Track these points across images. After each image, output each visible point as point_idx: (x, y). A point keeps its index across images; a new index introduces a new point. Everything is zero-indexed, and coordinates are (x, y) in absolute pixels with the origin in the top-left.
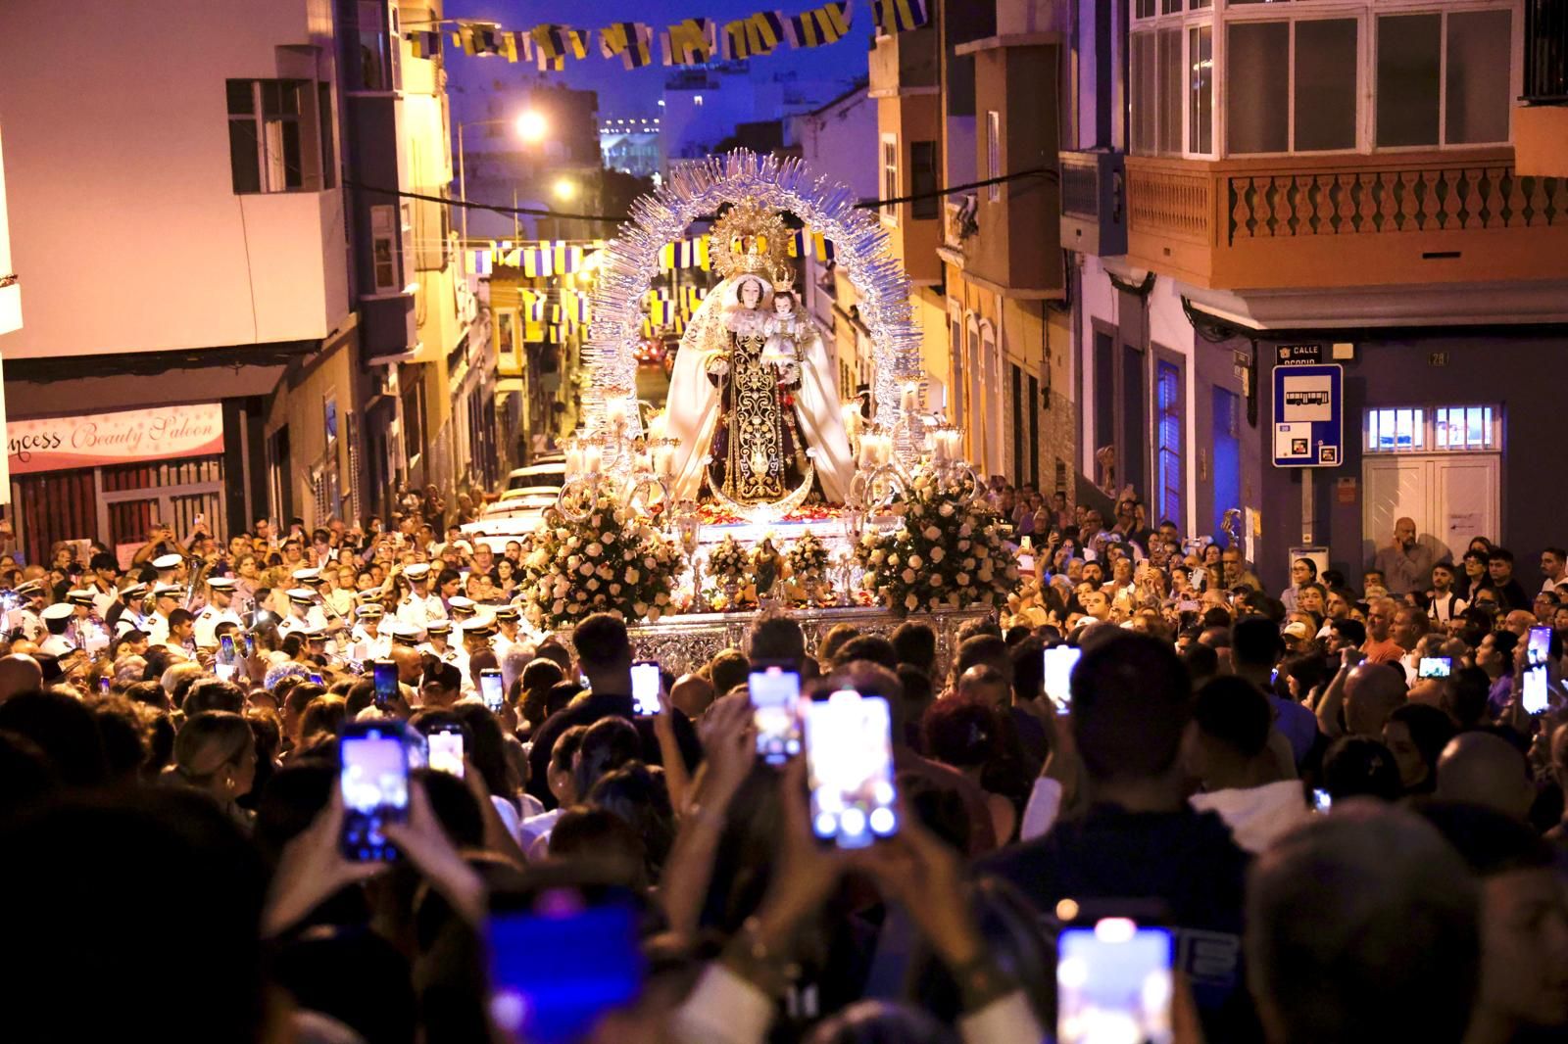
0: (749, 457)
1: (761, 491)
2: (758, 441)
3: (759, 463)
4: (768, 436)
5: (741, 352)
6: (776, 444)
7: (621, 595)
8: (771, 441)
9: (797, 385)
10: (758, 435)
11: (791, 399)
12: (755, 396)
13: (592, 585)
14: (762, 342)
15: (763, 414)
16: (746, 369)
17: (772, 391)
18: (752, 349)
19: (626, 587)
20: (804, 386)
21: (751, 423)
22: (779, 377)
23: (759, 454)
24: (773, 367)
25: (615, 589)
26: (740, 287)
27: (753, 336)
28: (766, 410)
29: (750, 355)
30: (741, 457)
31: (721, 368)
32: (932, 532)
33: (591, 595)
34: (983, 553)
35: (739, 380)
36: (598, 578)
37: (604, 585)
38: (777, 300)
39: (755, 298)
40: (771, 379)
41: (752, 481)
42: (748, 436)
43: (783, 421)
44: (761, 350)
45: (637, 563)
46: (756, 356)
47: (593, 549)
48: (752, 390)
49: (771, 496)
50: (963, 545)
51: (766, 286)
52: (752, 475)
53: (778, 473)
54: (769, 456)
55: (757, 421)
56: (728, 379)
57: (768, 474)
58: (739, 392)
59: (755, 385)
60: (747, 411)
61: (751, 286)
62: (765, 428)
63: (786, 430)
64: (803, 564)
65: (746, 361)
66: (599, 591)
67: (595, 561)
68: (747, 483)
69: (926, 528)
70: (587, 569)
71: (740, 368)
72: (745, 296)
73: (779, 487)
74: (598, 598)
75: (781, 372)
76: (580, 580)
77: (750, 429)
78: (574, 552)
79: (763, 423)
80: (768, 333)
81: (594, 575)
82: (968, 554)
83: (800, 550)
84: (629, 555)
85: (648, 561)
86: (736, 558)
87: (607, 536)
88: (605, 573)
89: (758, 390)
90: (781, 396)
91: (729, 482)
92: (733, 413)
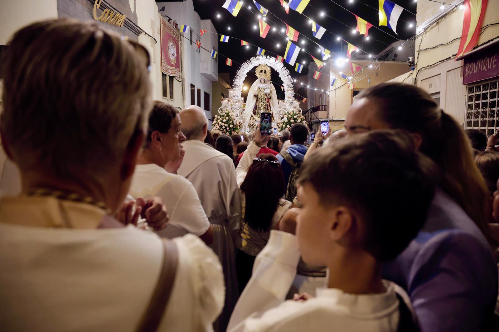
0: (260, 110)
4: (264, 107)
5: (260, 91)
7: (229, 129)
9: (270, 98)
10: (262, 106)
11: (269, 101)
12: (262, 99)
13: (224, 127)
17: (265, 99)
19: (230, 128)
23: (262, 110)
25: (228, 128)
28: (264, 102)
31: (256, 94)
33: (223, 129)
35: (259, 96)
36: (225, 126)
37: (226, 127)
38: (268, 82)
40: (265, 97)
42: (260, 106)
43: (267, 105)
44: (264, 91)
45: (233, 124)
47: (224, 121)
51: (266, 80)
54: (264, 110)
58: (259, 98)
60: (261, 102)
62: (264, 105)
63: (267, 106)
66: (225, 129)
67: (225, 123)
70: (223, 124)
74: (225, 130)
75: (268, 95)
76: (221, 126)
77: (261, 105)
78: (221, 121)
79: (263, 104)
80: (265, 88)
81: (224, 126)
84: (231, 122)
85: (235, 123)
86: (253, 124)
87: (227, 118)
88: (226, 125)
89: (263, 98)
90: (267, 100)
91: (256, 115)
92: (258, 102)
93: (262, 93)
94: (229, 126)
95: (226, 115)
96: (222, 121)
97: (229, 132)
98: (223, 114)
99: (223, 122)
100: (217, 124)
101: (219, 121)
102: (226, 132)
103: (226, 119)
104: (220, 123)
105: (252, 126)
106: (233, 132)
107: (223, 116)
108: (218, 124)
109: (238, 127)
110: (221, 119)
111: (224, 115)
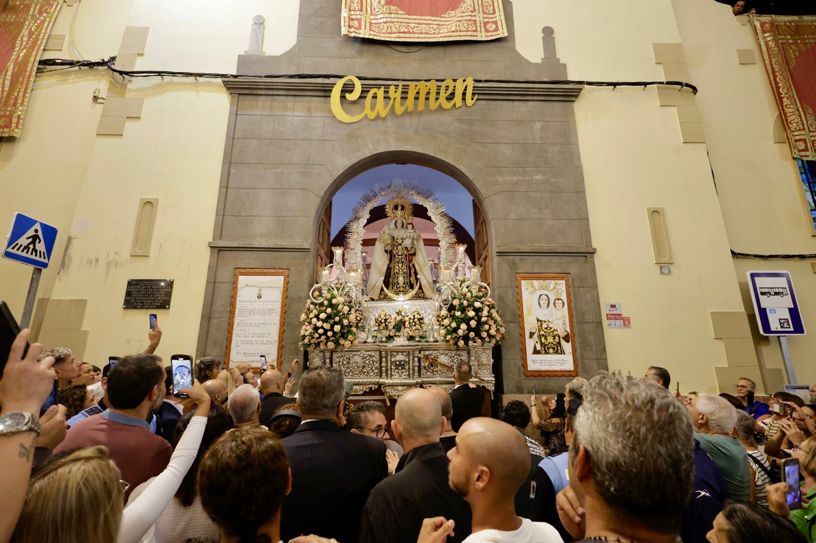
0: (398, 278)
1: (401, 290)
2: (401, 273)
3: (401, 280)
4: (404, 270)
5: (396, 243)
6: (407, 274)
7: (332, 336)
8: (405, 273)
9: (414, 254)
10: (401, 270)
11: (412, 258)
12: (400, 257)
13: (321, 331)
14: (403, 239)
15: (403, 263)
16: (397, 249)
17: (406, 256)
18: (400, 242)
19: (335, 333)
20: (417, 254)
21: (398, 266)
22: (408, 251)
23: (401, 277)
24: (406, 248)
25: (330, 334)
26: (396, 222)
27: (400, 237)
28: (403, 262)
29: (399, 244)
30: (395, 278)
31: (389, 248)
32: (471, 314)
33: (320, 335)
34: (491, 322)
35: (394, 252)
36: (324, 329)
37: (326, 331)
38: (408, 226)
39: (401, 224)
40: (405, 252)
41: (398, 286)
42: (397, 271)
43: (409, 266)
44: (402, 242)
45: (340, 323)
46: (401, 244)
47: (323, 316)
48: (399, 255)
49: (404, 291)
50: (484, 319)
51: (405, 221)
52: (399, 284)
53: (407, 283)
54: (404, 278)
55: (400, 265)
56: (391, 252)
57: (404, 284)
58: (395, 256)
59: (400, 253)
60: (397, 262)
61: (399, 221)
62: (403, 268)
63: (410, 268)
64: (414, 324)
65: (397, 246)
66: (323, 335)
67: (324, 321)
68: (397, 287)
69: (468, 311)
70: (319, 324)
71: (395, 248)
72: (397, 224)
73: (407, 288)
74: (323, 337)
75: (409, 249)
76: (316, 329)
77: (398, 268)
78: (315, 316)
79: (402, 266)
80: (405, 237)
81: (322, 327)
82: (486, 323)
83: (412, 318)
84: (337, 319)
85: (345, 322)
86: (386, 320)
87: (329, 310)
88: (327, 326)
89: (401, 255)
90: (409, 257)
91: (391, 286)
92: (393, 263)
93: (400, 247)
94: (332, 329)
95: (326, 303)
96: (317, 316)
97: (332, 341)
98: (320, 301)
99: (318, 319)
100: (306, 324)
101: (311, 315)
102: (327, 342)
103: (326, 313)
104: (314, 320)
105: (384, 324)
106: (342, 341)
107: (321, 304)
108: (310, 323)
109: (354, 329)
110: (315, 312)
111: (323, 302)
